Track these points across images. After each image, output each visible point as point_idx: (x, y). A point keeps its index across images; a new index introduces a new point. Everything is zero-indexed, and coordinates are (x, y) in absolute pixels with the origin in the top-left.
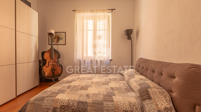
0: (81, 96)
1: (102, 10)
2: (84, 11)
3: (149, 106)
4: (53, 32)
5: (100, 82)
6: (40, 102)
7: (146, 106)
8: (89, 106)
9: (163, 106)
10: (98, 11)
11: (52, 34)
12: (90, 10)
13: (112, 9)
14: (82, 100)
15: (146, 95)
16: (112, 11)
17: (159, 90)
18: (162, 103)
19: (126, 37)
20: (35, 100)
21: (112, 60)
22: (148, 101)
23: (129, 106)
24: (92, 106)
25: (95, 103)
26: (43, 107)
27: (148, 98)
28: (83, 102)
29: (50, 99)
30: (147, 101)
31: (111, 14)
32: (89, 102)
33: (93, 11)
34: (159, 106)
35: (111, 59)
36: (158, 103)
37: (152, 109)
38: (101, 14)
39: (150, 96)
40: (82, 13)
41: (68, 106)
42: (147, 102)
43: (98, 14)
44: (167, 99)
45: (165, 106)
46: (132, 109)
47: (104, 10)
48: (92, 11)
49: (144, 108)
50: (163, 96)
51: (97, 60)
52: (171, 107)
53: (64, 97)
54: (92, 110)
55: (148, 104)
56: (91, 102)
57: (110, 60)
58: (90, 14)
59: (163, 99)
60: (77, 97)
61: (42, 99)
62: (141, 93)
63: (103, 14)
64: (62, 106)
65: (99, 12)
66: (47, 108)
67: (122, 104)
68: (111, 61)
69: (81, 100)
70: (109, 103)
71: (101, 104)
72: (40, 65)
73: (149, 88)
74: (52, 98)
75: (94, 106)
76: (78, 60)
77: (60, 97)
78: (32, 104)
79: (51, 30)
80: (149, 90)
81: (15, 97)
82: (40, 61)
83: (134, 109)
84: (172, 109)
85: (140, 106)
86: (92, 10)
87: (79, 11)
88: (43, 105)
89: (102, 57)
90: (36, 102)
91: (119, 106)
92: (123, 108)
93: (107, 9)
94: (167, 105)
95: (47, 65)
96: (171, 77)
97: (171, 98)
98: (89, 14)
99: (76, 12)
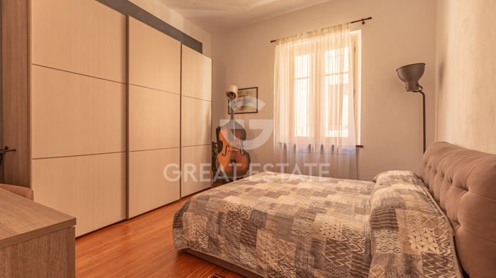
0: (261, 204)
1: (334, 27)
2: (294, 37)
3: (385, 241)
4: (234, 89)
5: (310, 191)
6: (203, 202)
7: (378, 240)
8: (270, 219)
9: (425, 250)
10: (325, 31)
11: (232, 93)
12: (308, 33)
13: (363, 20)
14: (261, 210)
15: (386, 220)
16: (363, 23)
17: (425, 215)
18: (423, 243)
19: (404, 84)
20: (198, 198)
21: (362, 146)
22: (386, 231)
23: (340, 234)
24: (273, 220)
25: (279, 217)
26: (207, 209)
27: (387, 227)
28: (260, 212)
29: (216, 199)
30: (384, 232)
31: (360, 31)
32: (270, 213)
33: (314, 33)
34: (413, 247)
35: (359, 144)
36: (411, 241)
37: (392, 247)
38: (333, 37)
39: (396, 224)
40: (289, 43)
41: (238, 214)
42: (382, 233)
43: (326, 38)
44: (441, 237)
45: (429, 250)
46: (346, 239)
47: (340, 26)
48: (310, 34)
49: (372, 243)
50: (433, 229)
51: (322, 146)
52: (445, 255)
53: (234, 201)
54: (273, 227)
55: (383, 237)
56: (274, 214)
57: (357, 146)
58: (308, 42)
59: (429, 236)
60: (255, 204)
61: (207, 198)
62: (376, 215)
63: (339, 34)
64: (231, 212)
65: (329, 32)
66: (211, 212)
67: (328, 228)
68: (361, 149)
69: (259, 208)
70: (303, 221)
71: (290, 220)
72: (213, 151)
73: (399, 207)
74: (219, 199)
75: (276, 222)
76: (281, 144)
77: (229, 199)
78: (194, 202)
79: (232, 86)
80: (397, 211)
81: (179, 198)
82: (213, 143)
83: (351, 240)
84: (447, 260)
85: (365, 238)
86: (310, 32)
87: (283, 39)
88: (208, 206)
89: (336, 138)
90: (199, 201)
91: (321, 229)
92: (327, 234)
93: (348, 23)
94: (435, 248)
95: (223, 151)
96: (462, 187)
97: (454, 237)
98: (304, 43)
99: (277, 44)
